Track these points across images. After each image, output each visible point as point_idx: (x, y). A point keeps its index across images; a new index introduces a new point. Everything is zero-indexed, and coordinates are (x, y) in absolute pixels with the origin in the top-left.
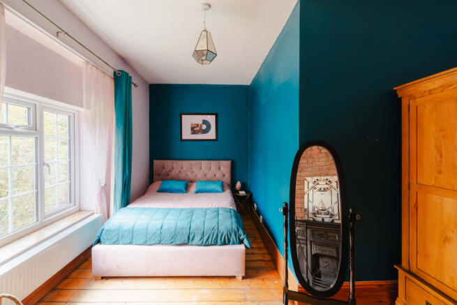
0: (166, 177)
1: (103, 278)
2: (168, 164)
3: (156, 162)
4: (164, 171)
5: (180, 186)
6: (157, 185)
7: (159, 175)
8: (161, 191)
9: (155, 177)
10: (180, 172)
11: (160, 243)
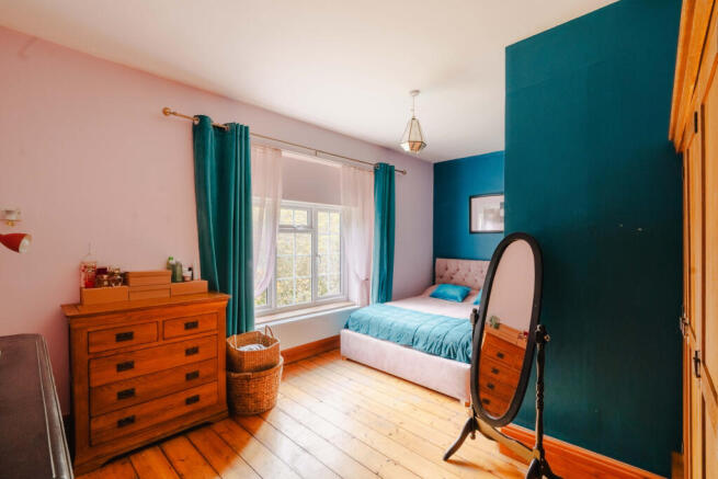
0: (450, 281)
1: (348, 360)
2: (452, 264)
3: (438, 260)
4: (447, 272)
5: (456, 292)
6: (433, 289)
7: (441, 277)
8: (434, 296)
9: (437, 279)
10: (466, 275)
11: (388, 339)
